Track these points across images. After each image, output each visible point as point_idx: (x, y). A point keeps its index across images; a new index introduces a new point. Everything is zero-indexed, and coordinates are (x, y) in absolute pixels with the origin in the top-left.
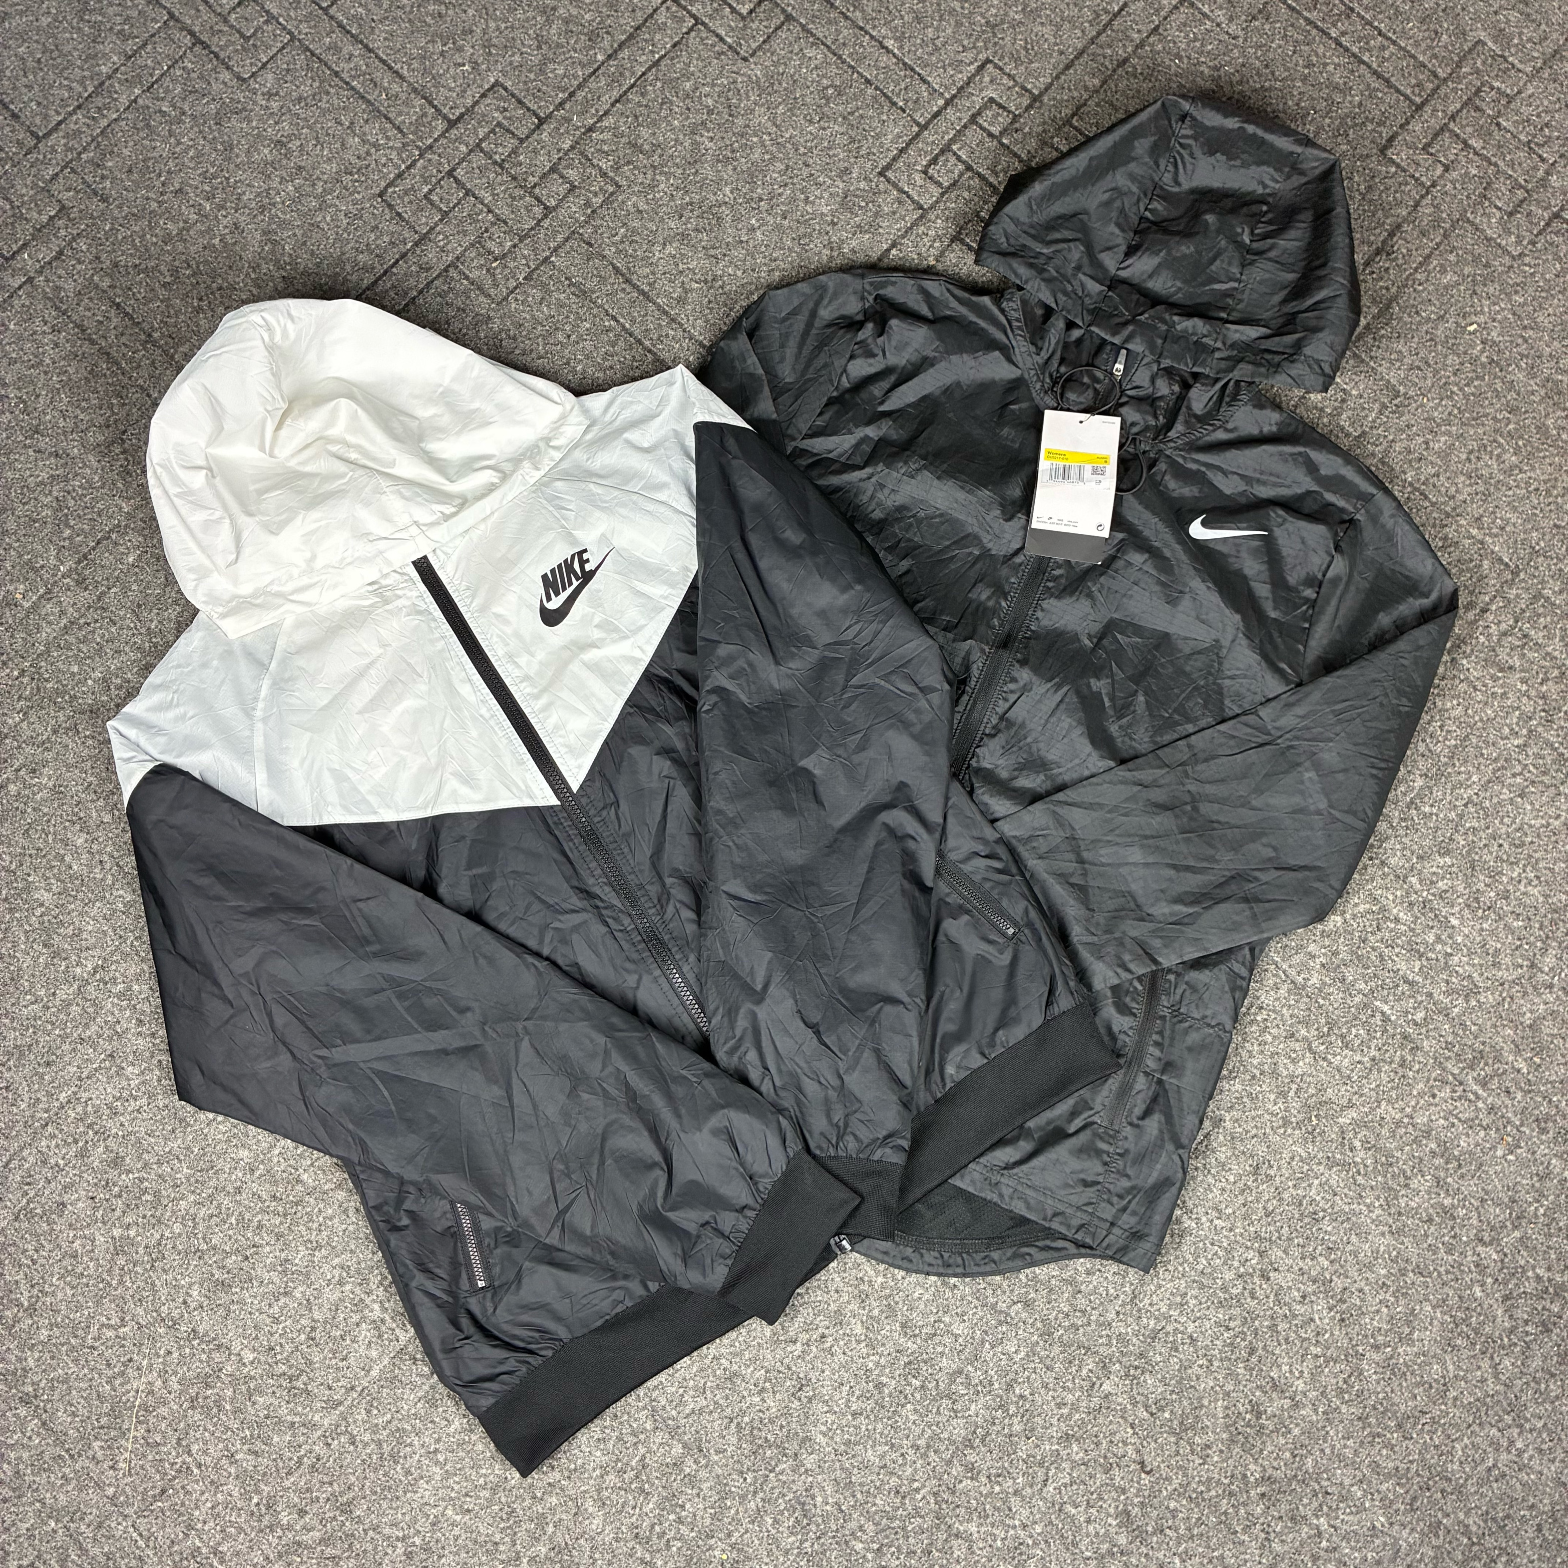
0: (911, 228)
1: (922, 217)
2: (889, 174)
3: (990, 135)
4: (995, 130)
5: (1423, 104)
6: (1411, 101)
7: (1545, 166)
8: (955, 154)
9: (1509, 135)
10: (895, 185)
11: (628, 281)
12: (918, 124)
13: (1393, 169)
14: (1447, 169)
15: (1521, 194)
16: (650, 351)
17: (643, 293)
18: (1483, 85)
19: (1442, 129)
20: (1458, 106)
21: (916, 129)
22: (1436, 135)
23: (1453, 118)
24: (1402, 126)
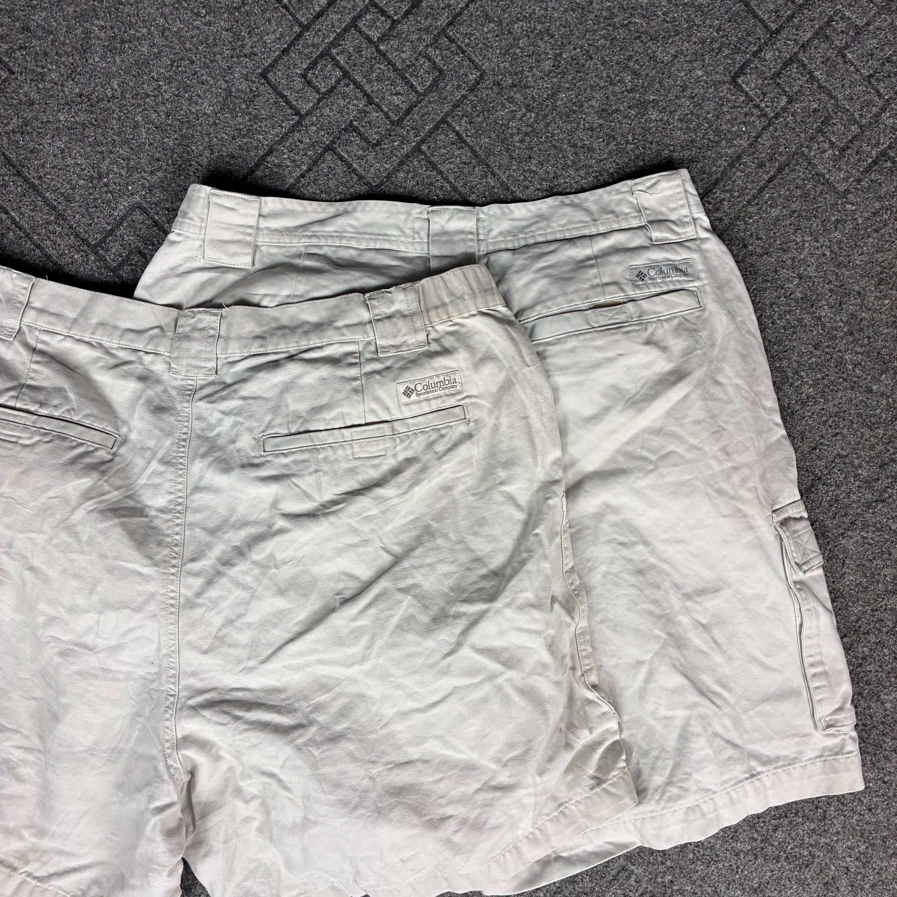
0: (286, 134)
1: (299, 123)
2: (270, 75)
3: (369, 40)
4: (374, 35)
5: (778, 31)
6: (766, 27)
7: (880, 103)
8: (333, 59)
9: (852, 69)
10: (275, 88)
11: (19, 174)
12: (301, 25)
13: (742, 99)
14: (790, 102)
15: (855, 129)
16: (38, 246)
17: (33, 187)
18: (836, 13)
19: (791, 59)
20: (809, 35)
21: (297, 29)
22: (786, 64)
23: (804, 47)
24: (755, 54)
